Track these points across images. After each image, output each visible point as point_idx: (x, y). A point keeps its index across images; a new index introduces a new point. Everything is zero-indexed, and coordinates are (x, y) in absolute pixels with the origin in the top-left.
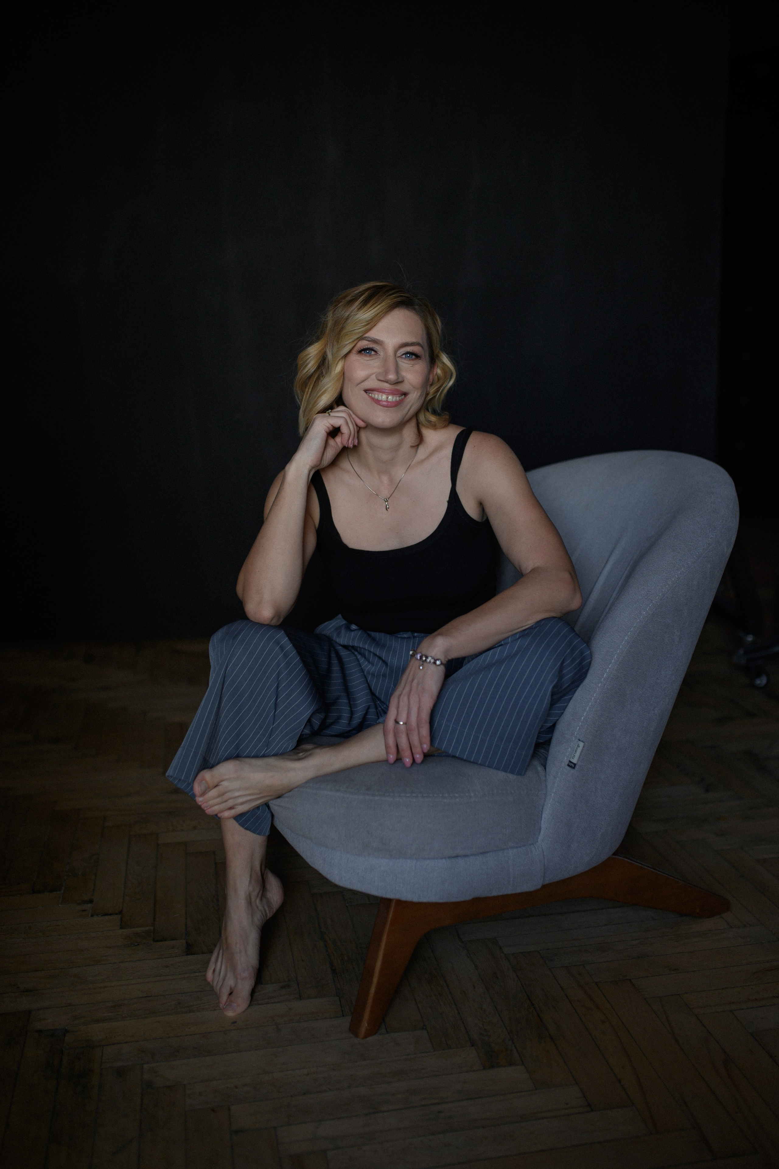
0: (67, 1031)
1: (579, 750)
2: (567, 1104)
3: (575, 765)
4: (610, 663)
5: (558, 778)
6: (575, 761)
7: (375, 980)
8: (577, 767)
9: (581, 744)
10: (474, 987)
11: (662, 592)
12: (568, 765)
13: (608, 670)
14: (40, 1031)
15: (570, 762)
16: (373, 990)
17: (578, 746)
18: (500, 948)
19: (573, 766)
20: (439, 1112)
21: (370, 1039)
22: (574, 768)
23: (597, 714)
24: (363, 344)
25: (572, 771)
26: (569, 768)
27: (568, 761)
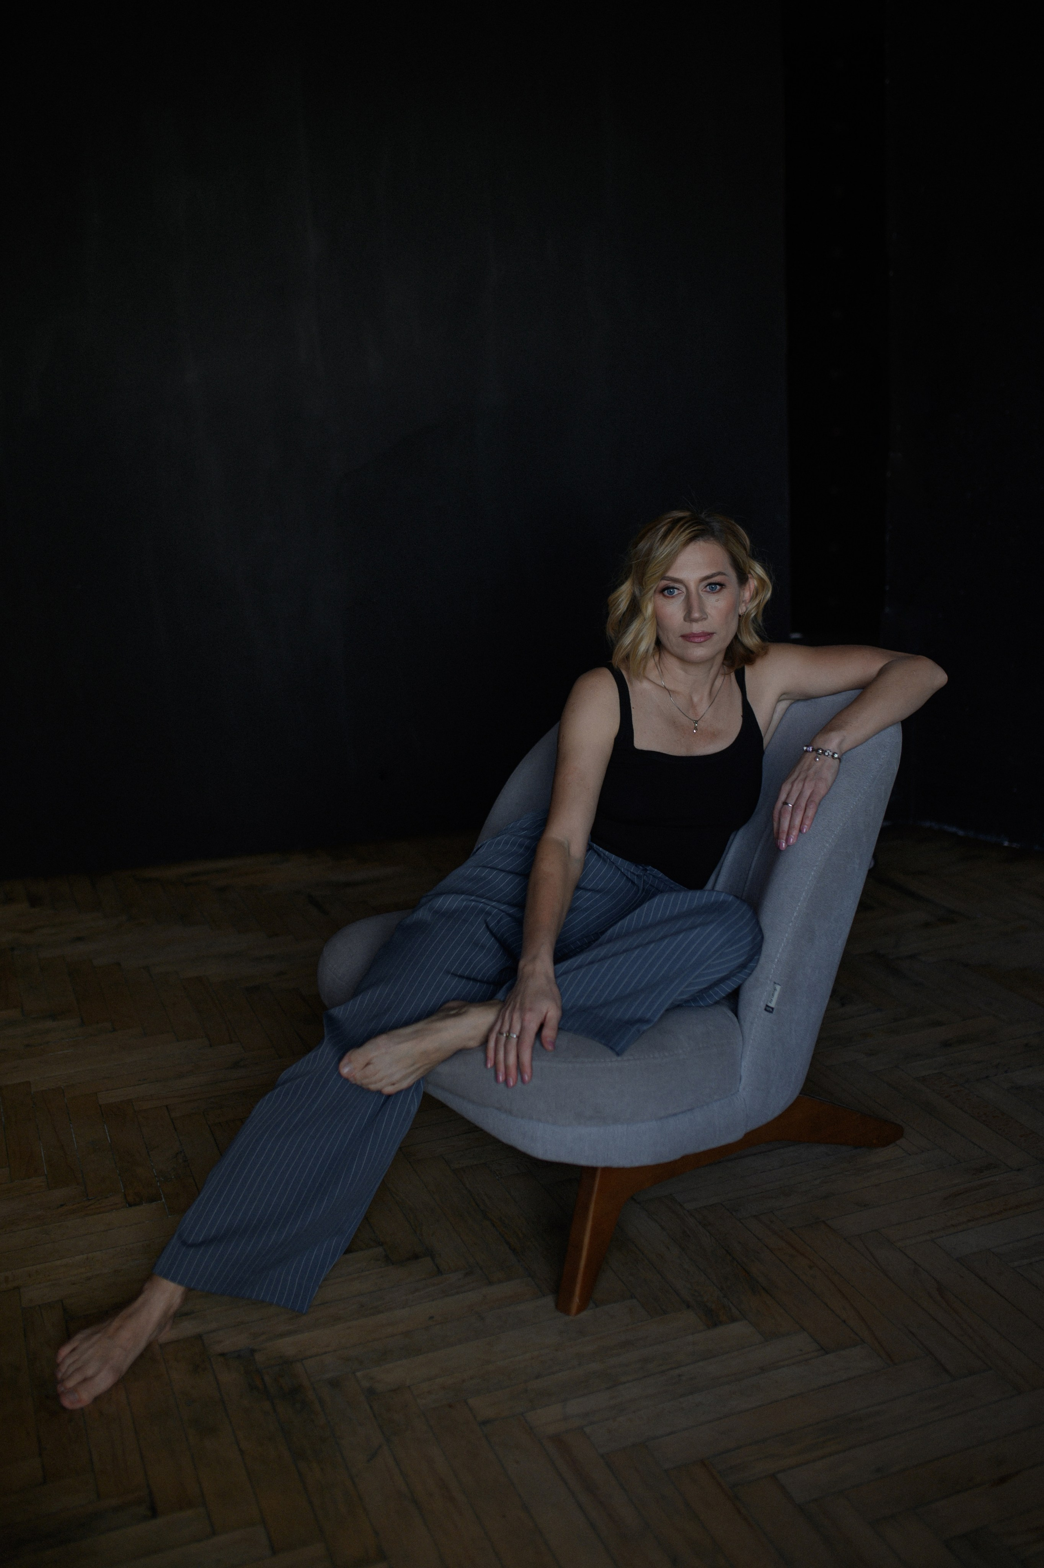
0: (253, 1351)
1: (776, 994)
2: (801, 1350)
3: (773, 1009)
4: (799, 901)
5: (755, 1024)
6: (772, 1005)
8: (775, 1011)
9: (778, 988)
10: (668, 1248)
11: (843, 821)
12: (766, 1010)
13: (797, 908)
14: (222, 1355)
15: (767, 1006)
16: (583, 1263)
17: (775, 989)
18: (681, 1206)
19: (771, 1010)
20: (679, 1376)
21: (584, 1314)
22: (771, 1012)
23: (790, 955)
24: (664, 583)
25: (770, 1015)
26: (766, 1013)
27: (765, 1006)
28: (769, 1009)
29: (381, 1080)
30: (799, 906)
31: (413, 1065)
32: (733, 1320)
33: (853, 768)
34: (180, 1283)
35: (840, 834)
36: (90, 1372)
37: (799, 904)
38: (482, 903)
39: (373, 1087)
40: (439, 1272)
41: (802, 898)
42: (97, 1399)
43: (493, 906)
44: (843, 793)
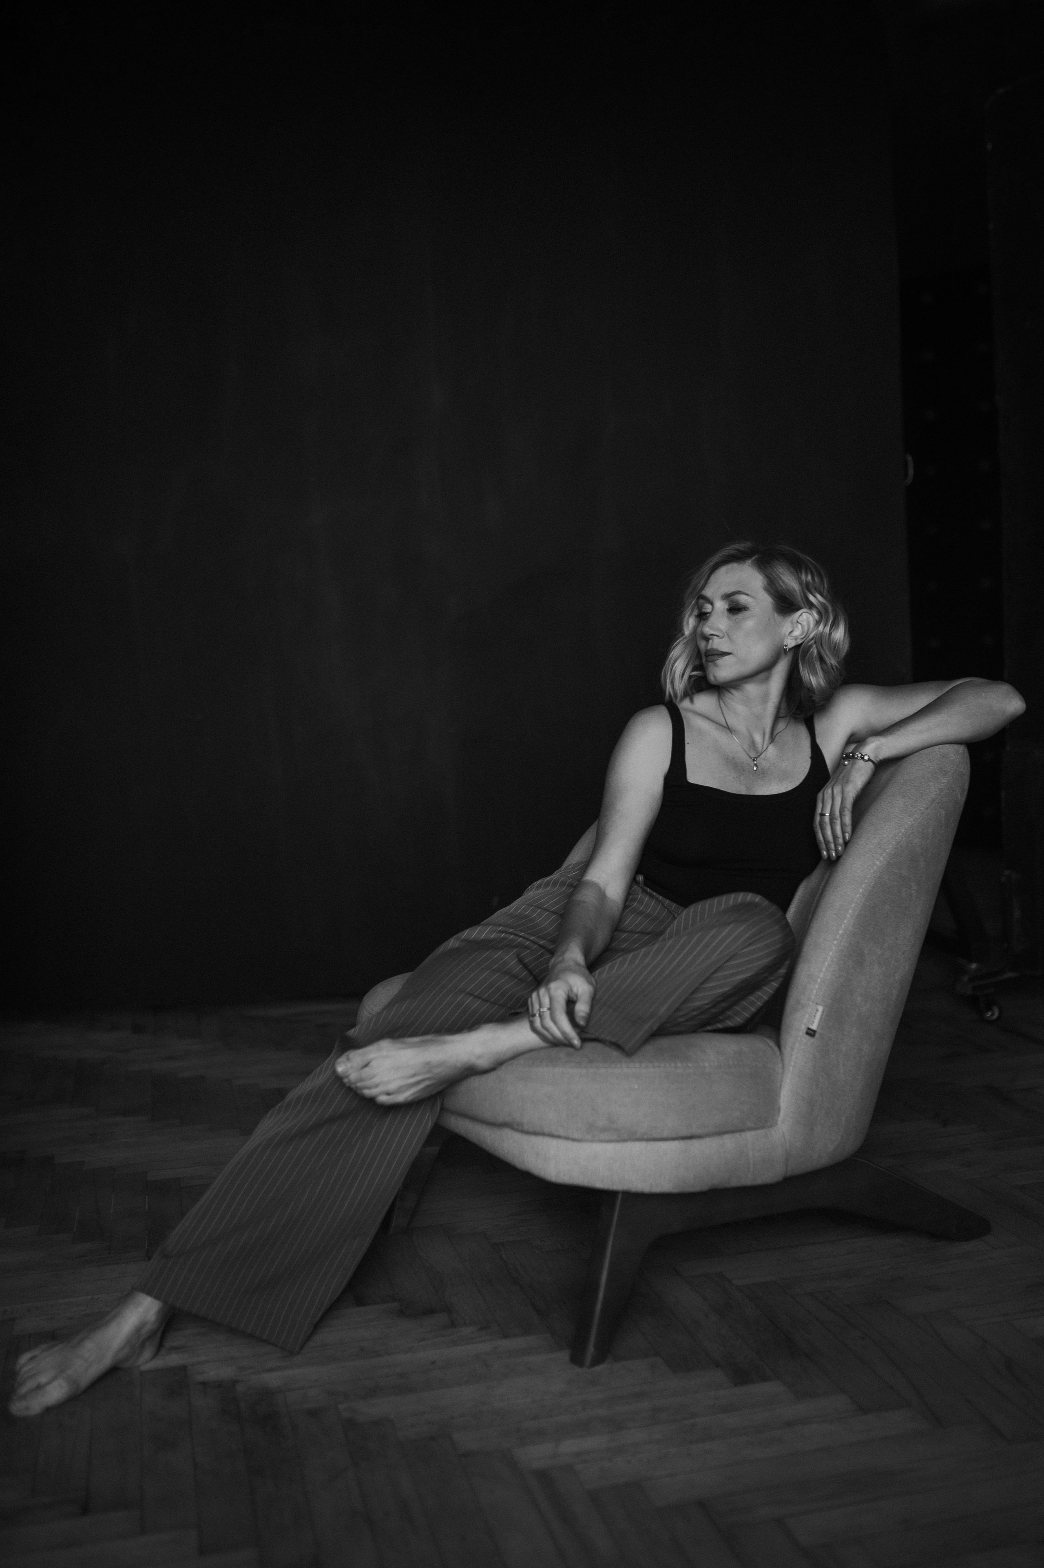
0: (235, 1382)
1: (819, 1015)
2: (836, 1410)
3: (814, 1032)
4: (845, 918)
5: (795, 1051)
6: (814, 1028)
7: (601, 1295)
8: (817, 1035)
9: (821, 1008)
12: (807, 1033)
15: (809, 1029)
16: (599, 1306)
17: (817, 1010)
19: (812, 1032)
21: (599, 1368)
22: (814, 1036)
23: (835, 975)
25: (812, 1040)
26: (807, 1037)
27: (806, 1029)
28: (811, 1033)
29: (376, 1086)
30: (845, 923)
31: (414, 1075)
32: (765, 1379)
33: (909, 790)
34: (156, 1297)
35: (893, 853)
36: (43, 1379)
37: (846, 922)
38: (521, 937)
39: (367, 1092)
40: (453, 1324)
41: (848, 916)
42: (48, 1410)
43: (532, 941)
44: (897, 813)
